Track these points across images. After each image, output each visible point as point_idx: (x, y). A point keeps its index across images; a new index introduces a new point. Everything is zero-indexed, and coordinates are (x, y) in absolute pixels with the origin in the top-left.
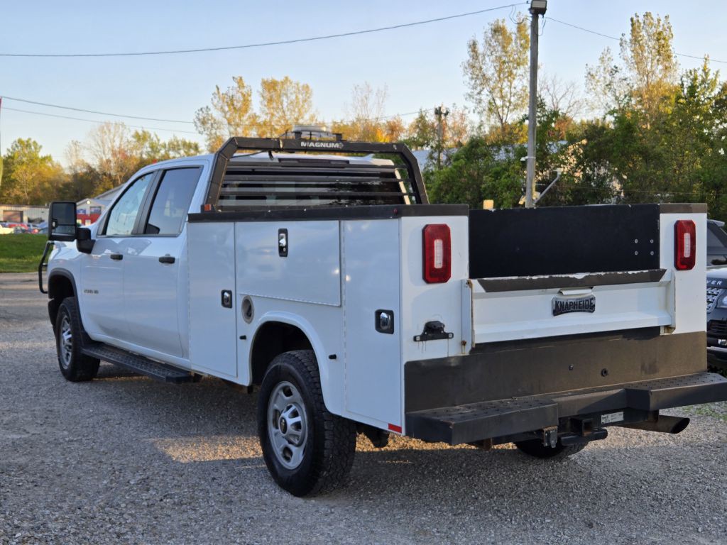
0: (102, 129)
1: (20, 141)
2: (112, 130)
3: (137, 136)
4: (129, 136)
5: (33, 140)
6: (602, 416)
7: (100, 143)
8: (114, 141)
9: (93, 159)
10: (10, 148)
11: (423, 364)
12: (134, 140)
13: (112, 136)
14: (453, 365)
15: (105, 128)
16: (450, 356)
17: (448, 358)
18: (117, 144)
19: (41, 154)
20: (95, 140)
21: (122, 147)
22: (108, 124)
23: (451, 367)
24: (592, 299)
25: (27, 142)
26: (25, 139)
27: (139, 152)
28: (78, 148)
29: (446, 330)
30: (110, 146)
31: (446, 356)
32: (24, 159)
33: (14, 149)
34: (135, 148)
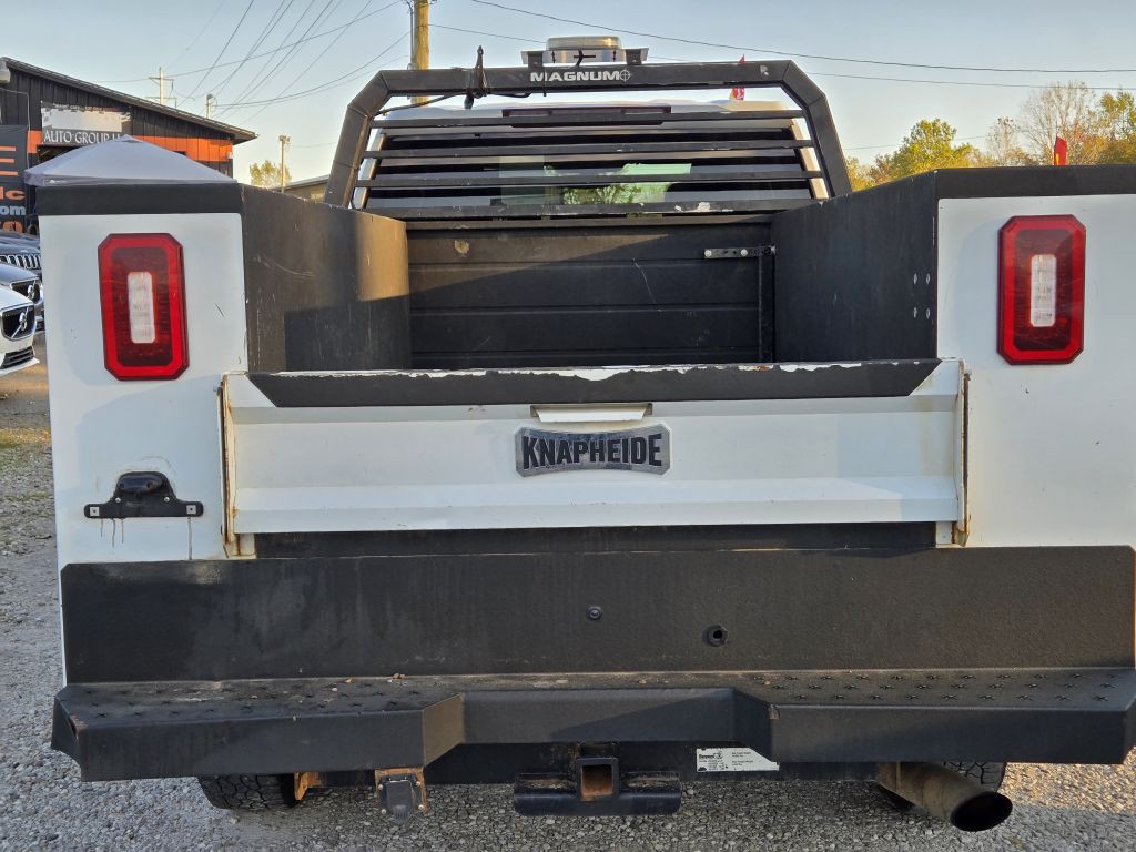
0: (1047, 98)
1: (923, 125)
2: (1065, 98)
3: (1107, 102)
4: (1093, 104)
5: (942, 122)
6: (699, 752)
7: (1044, 119)
8: (1067, 115)
9: (1032, 146)
10: (909, 136)
11: (113, 573)
12: (1101, 109)
13: (1063, 108)
14: (201, 581)
15: (1053, 93)
16: (194, 557)
17: (190, 563)
18: (1071, 119)
19: (955, 144)
20: (1035, 114)
21: (1080, 123)
22: (1057, 89)
23: (198, 587)
24: (659, 436)
25: (934, 125)
26: (930, 121)
27: (1108, 130)
28: (1008, 131)
29: (181, 495)
30: (1059, 123)
31: (185, 557)
32: (929, 152)
33: (915, 138)
34: (1103, 123)
